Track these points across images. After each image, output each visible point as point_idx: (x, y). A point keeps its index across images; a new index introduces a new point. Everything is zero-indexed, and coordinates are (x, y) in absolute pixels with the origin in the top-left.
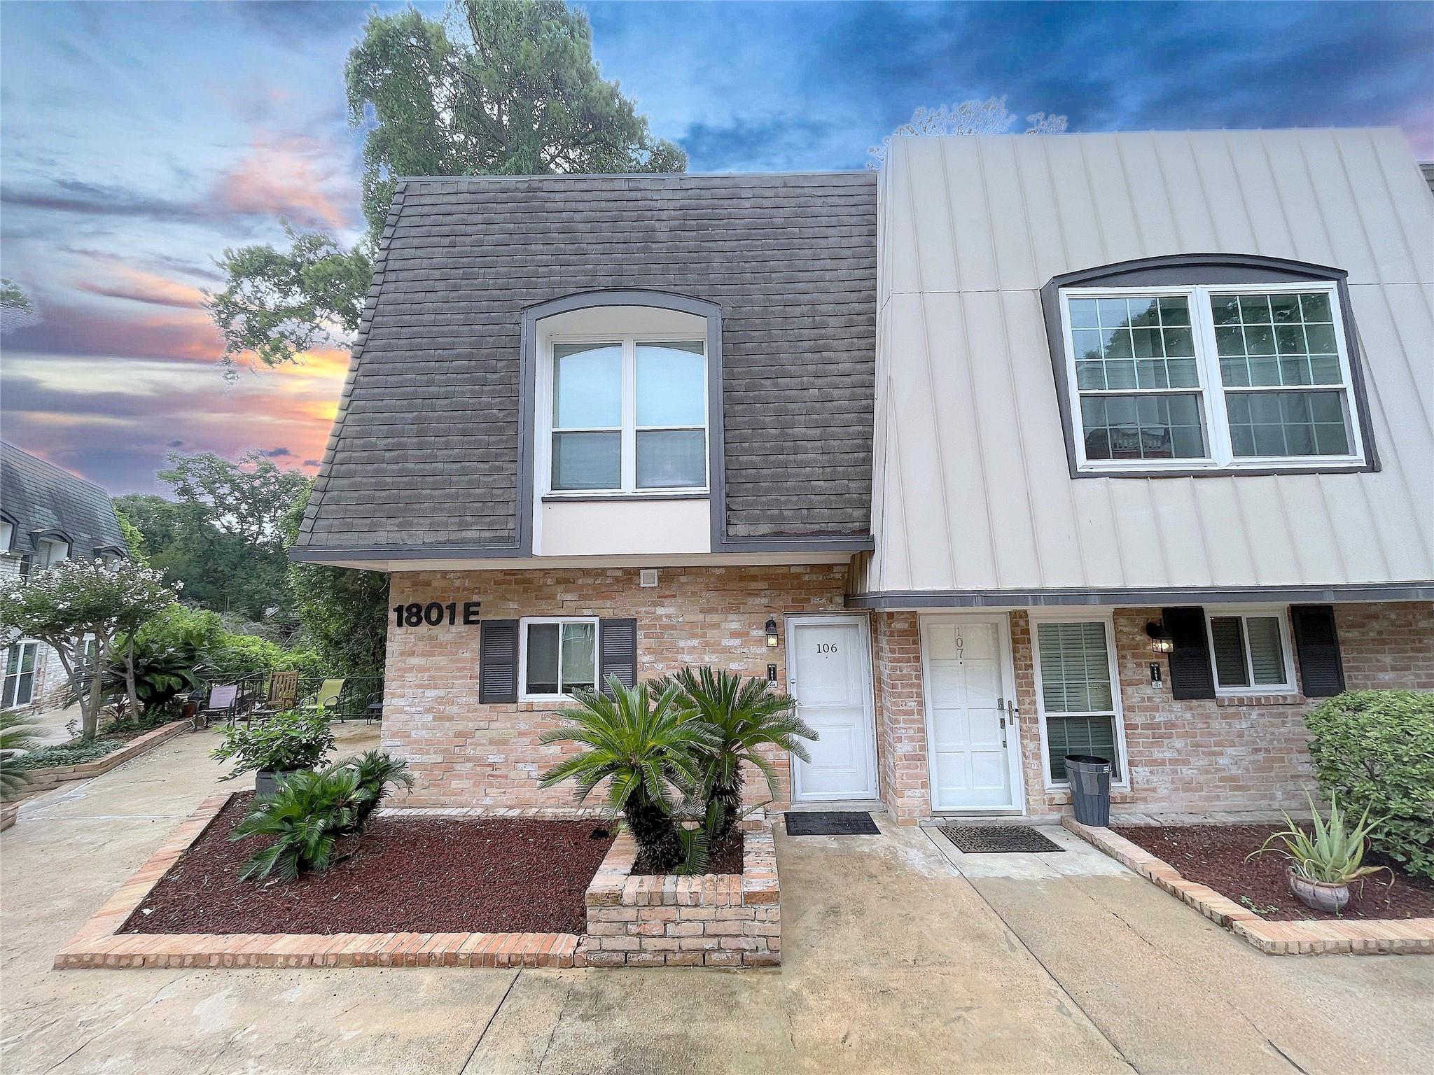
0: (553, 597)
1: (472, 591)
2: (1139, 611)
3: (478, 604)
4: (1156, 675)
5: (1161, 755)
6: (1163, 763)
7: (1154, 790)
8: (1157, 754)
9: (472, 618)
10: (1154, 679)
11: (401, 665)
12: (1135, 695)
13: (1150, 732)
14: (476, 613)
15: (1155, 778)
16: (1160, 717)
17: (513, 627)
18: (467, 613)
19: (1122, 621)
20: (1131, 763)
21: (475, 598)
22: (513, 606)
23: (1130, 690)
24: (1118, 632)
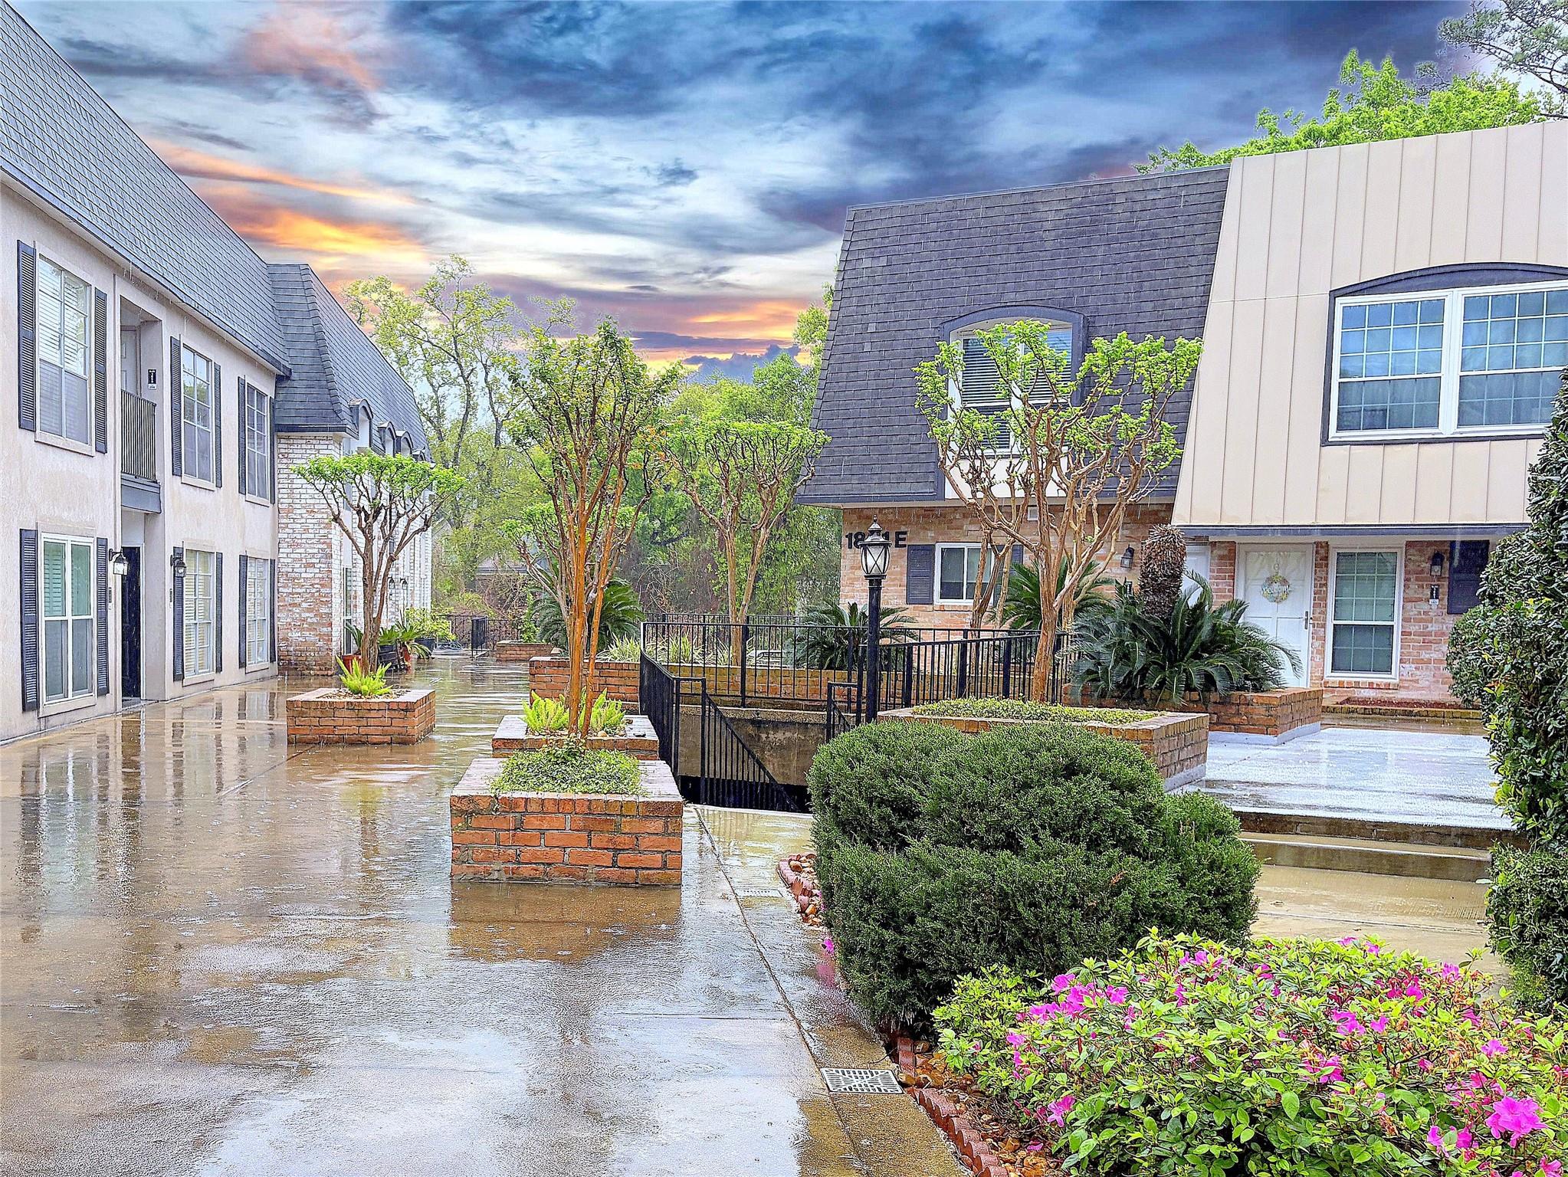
0: (961, 528)
1: (901, 523)
2: (1430, 544)
3: (905, 533)
4: (1435, 594)
5: (1427, 656)
6: (1429, 661)
7: (1417, 681)
8: (1425, 655)
9: (900, 543)
10: (1432, 598)
11: (852, 576)
12: (1414, 610)
13: (1421, 638)
14: (904, 539)
15: (1418, 673)
16: (1432, 628)
17: (930, 549)
18: (898, 540)
19: (1412, 551)
20: (1401, 661)
21: (903, 529)
22: (931, 534)
23: (1409, 605)
24: (1407, 560)
